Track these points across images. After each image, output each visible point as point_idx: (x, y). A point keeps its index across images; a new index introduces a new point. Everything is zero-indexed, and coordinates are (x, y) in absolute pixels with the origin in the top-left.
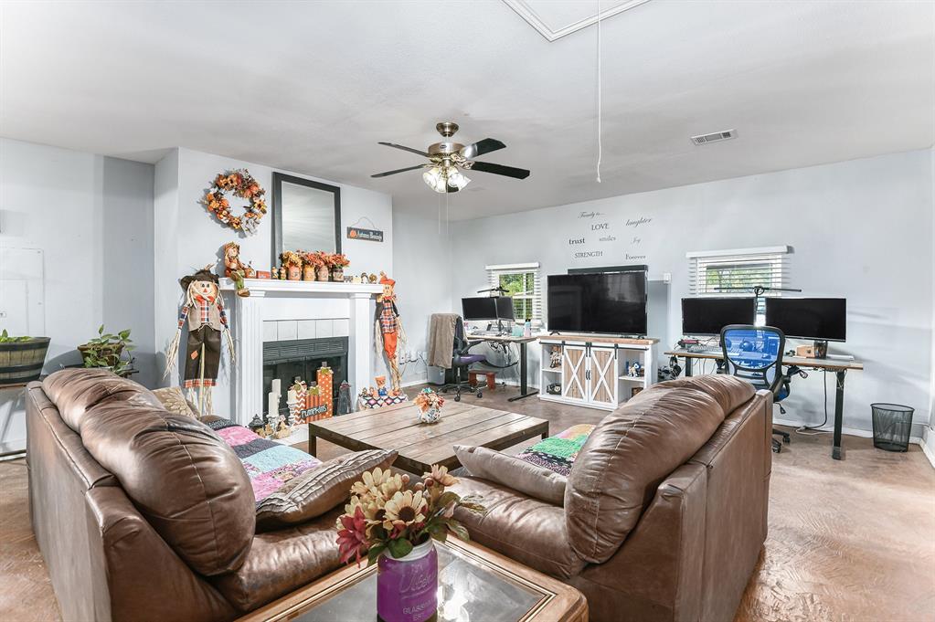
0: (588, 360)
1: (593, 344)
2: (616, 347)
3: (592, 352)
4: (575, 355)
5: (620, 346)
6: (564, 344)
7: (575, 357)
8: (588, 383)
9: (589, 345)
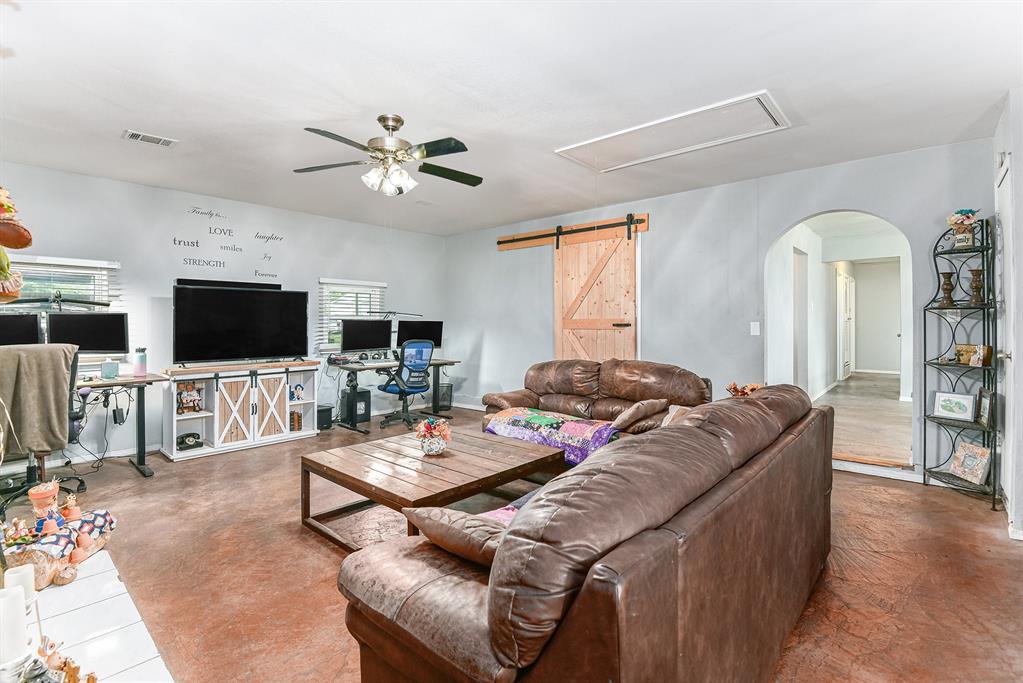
0: (254, 392)
1: (259, 372)
2: (287, 371)
3: (259, 381)
4: (234, 389)
5: (291, 369)
6: (217, 377)
7: (234, 391)
8: (254, 420)
9: (253, 374)
